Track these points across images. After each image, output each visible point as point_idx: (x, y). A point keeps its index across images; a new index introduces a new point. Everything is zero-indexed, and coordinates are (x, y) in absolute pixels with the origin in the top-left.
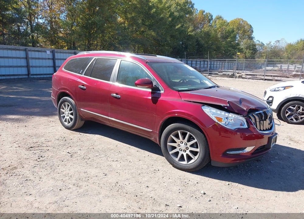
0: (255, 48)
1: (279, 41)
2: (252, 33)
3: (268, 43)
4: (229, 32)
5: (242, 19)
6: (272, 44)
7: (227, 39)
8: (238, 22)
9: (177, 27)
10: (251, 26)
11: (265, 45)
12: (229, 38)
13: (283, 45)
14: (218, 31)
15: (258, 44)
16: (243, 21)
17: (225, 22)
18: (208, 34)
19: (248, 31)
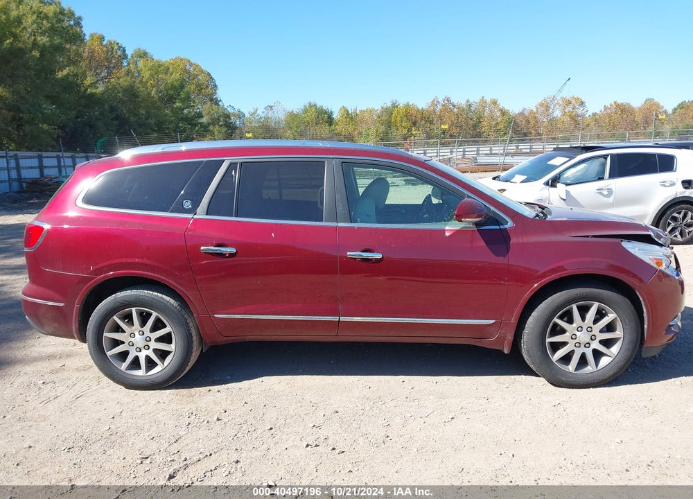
0: (231, 123)
1: (271, 107)
2: (215, 90)
3: (252, 111)
4: (173, 87)
5: (189, 61)
6: (259, 112)
7: (174, 103)
8: (182, 66)
9: (60, 75)
10: (209, 74)
11: (247, 115)
12: (177, 100)
13: (279, 115)
14: (149, 84)
15: (234, 114)
16: (191, 64)
17: (160, 66)
18: (131, 93)
19: (207, 87)
